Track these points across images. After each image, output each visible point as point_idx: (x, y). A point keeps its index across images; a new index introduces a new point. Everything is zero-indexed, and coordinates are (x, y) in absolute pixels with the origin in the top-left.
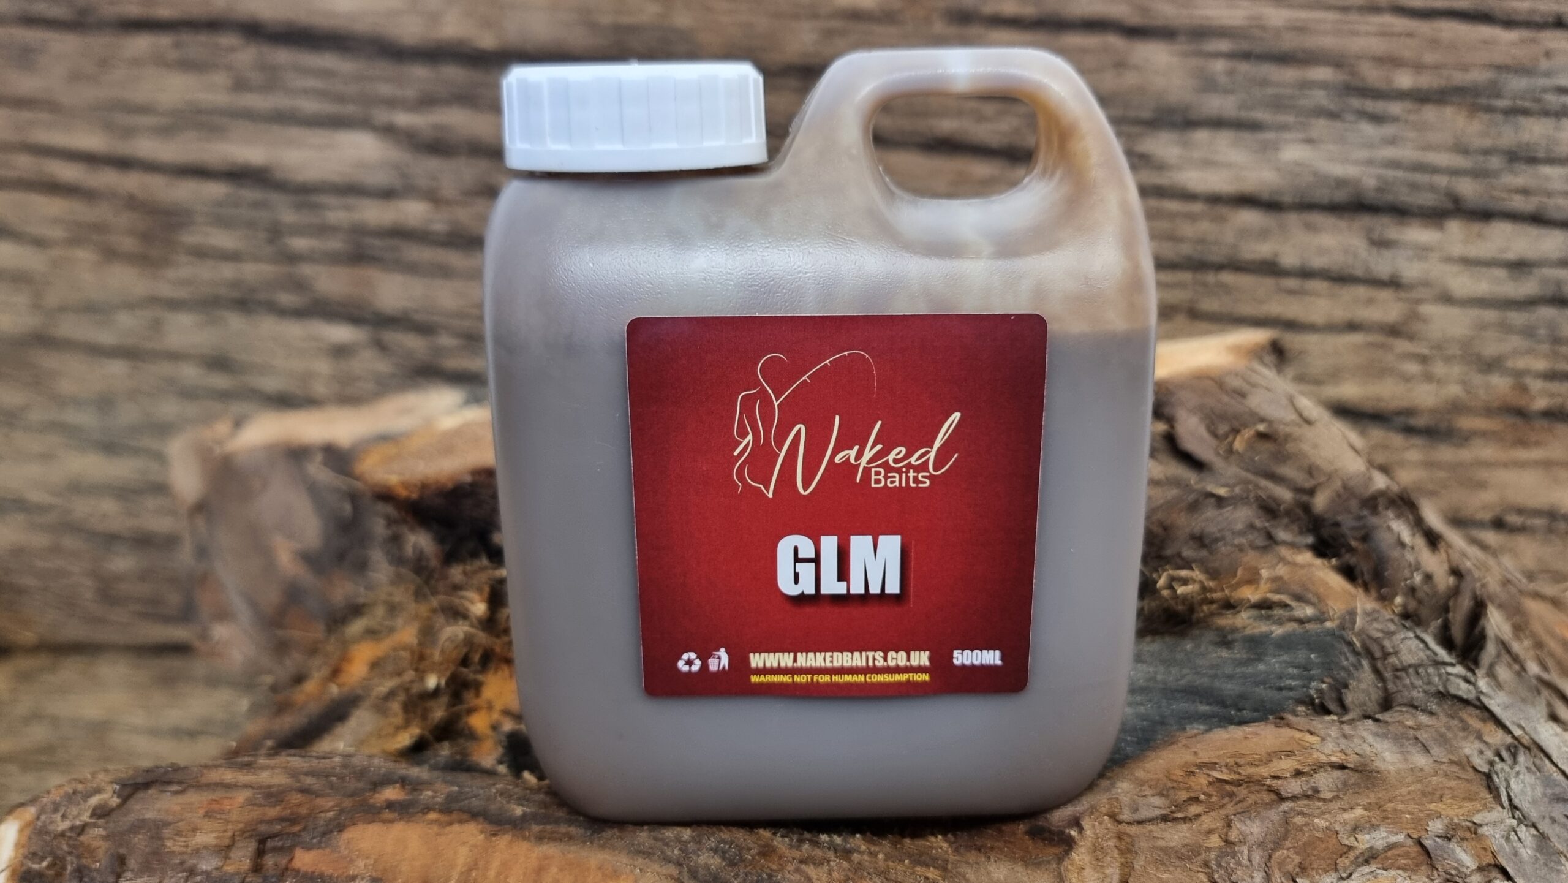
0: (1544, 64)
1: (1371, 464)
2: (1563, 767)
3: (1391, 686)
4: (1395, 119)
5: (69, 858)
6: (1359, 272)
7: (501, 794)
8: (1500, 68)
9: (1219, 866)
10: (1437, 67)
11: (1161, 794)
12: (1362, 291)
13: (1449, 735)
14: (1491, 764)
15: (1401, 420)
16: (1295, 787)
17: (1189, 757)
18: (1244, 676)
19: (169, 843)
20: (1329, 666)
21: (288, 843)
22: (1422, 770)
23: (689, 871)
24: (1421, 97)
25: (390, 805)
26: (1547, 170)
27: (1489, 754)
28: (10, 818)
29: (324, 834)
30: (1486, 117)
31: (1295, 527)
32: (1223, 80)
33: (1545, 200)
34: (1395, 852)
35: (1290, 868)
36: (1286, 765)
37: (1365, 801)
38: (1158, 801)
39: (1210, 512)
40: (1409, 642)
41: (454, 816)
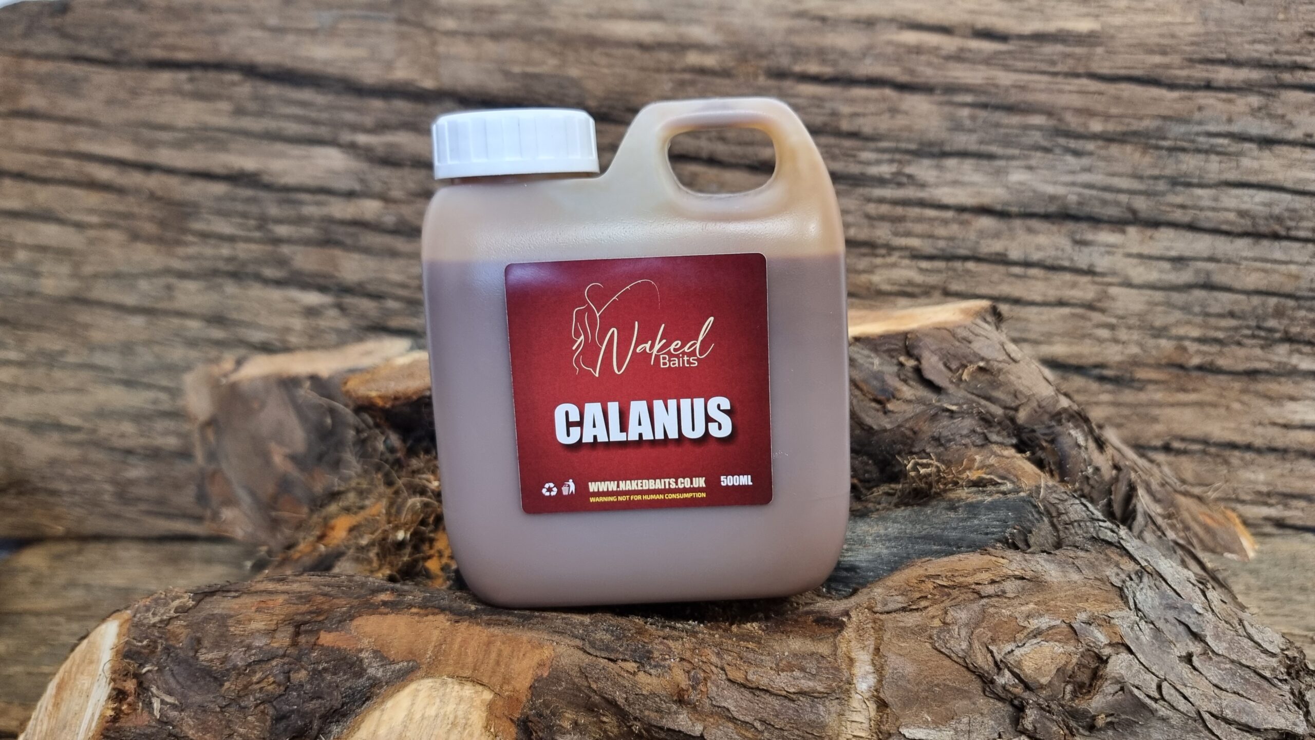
0: (1197, 116)
1: (1058, 390)
2: (1175, 587)
3: (1061, 534)
4: (1091, 154)
5: (160, 641)
6: (1066, 263)
7: (460, 598)
8: (1165, 118)
9: (940, 638)
10: (1121, 116)
11: (902, 594)
12: (1068, 277)
13: (1097, 563)
14: (1124, 582)
15: (1096, 372)
16: (990, 589)
17: (921, 571)
18: (964, 527)
19: (232, 629)
20: (1019, 519)
21: (316, 628)
22: (1075, 582)
23: (590, 642)
24: (1108, 139)
25: (385, 603)
26: (1199, 192)
27: (1123, 576)
28: (110, 619)
29: (340, 622)
30: (1157, 153)
31: (1005, 433)
32: (968, 123)
33: (1198, 212)
34: (1054, 631)
35: (985, 640)
36: (985, 576)
37: (1036, 600)
38: (900, 598)
39: (946, 422)
40: (1075, 506)
41: (429, 610)
